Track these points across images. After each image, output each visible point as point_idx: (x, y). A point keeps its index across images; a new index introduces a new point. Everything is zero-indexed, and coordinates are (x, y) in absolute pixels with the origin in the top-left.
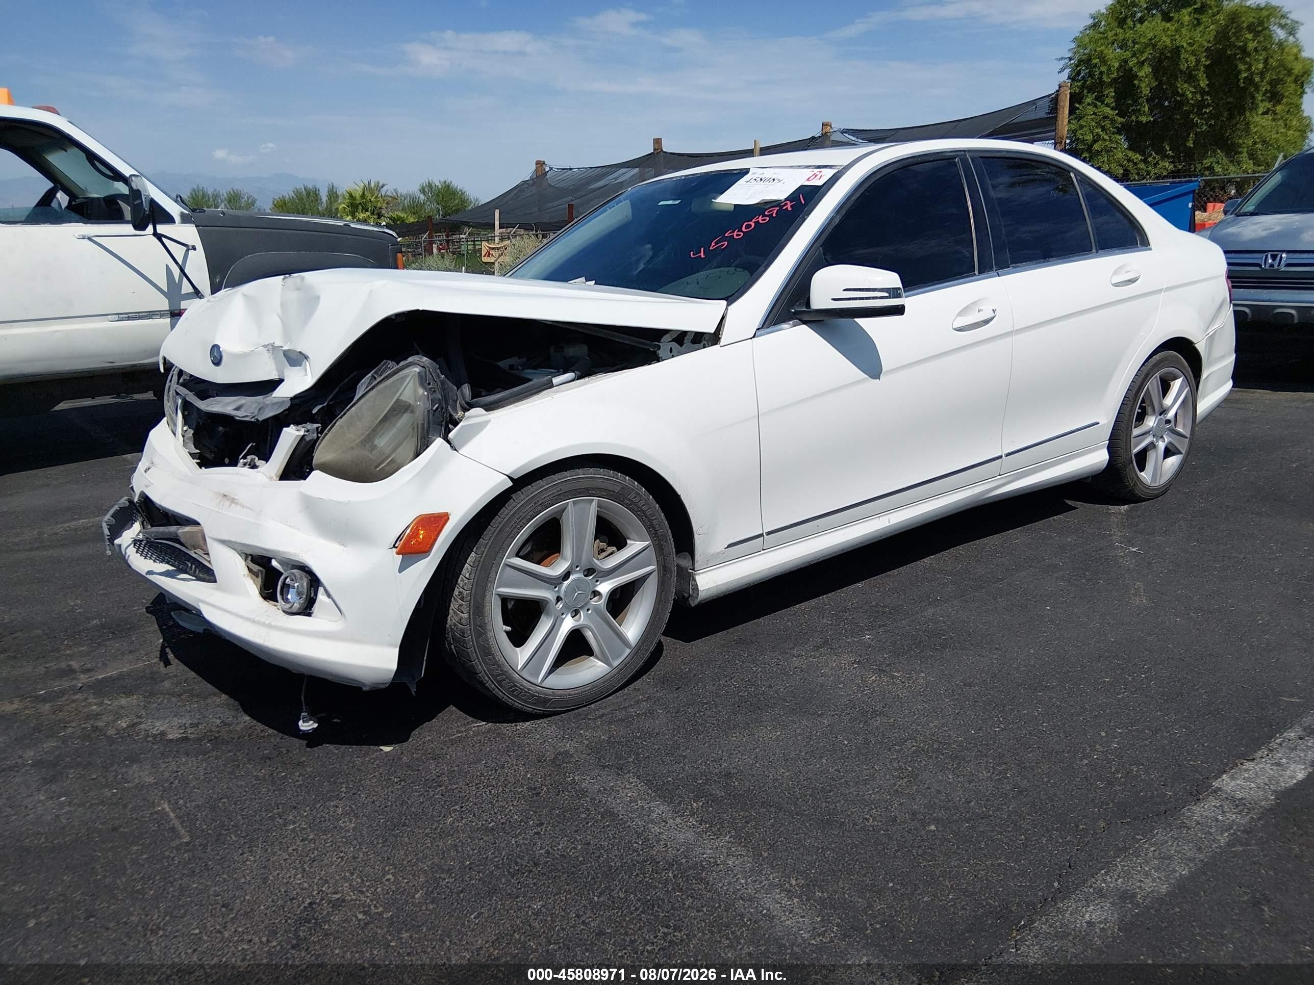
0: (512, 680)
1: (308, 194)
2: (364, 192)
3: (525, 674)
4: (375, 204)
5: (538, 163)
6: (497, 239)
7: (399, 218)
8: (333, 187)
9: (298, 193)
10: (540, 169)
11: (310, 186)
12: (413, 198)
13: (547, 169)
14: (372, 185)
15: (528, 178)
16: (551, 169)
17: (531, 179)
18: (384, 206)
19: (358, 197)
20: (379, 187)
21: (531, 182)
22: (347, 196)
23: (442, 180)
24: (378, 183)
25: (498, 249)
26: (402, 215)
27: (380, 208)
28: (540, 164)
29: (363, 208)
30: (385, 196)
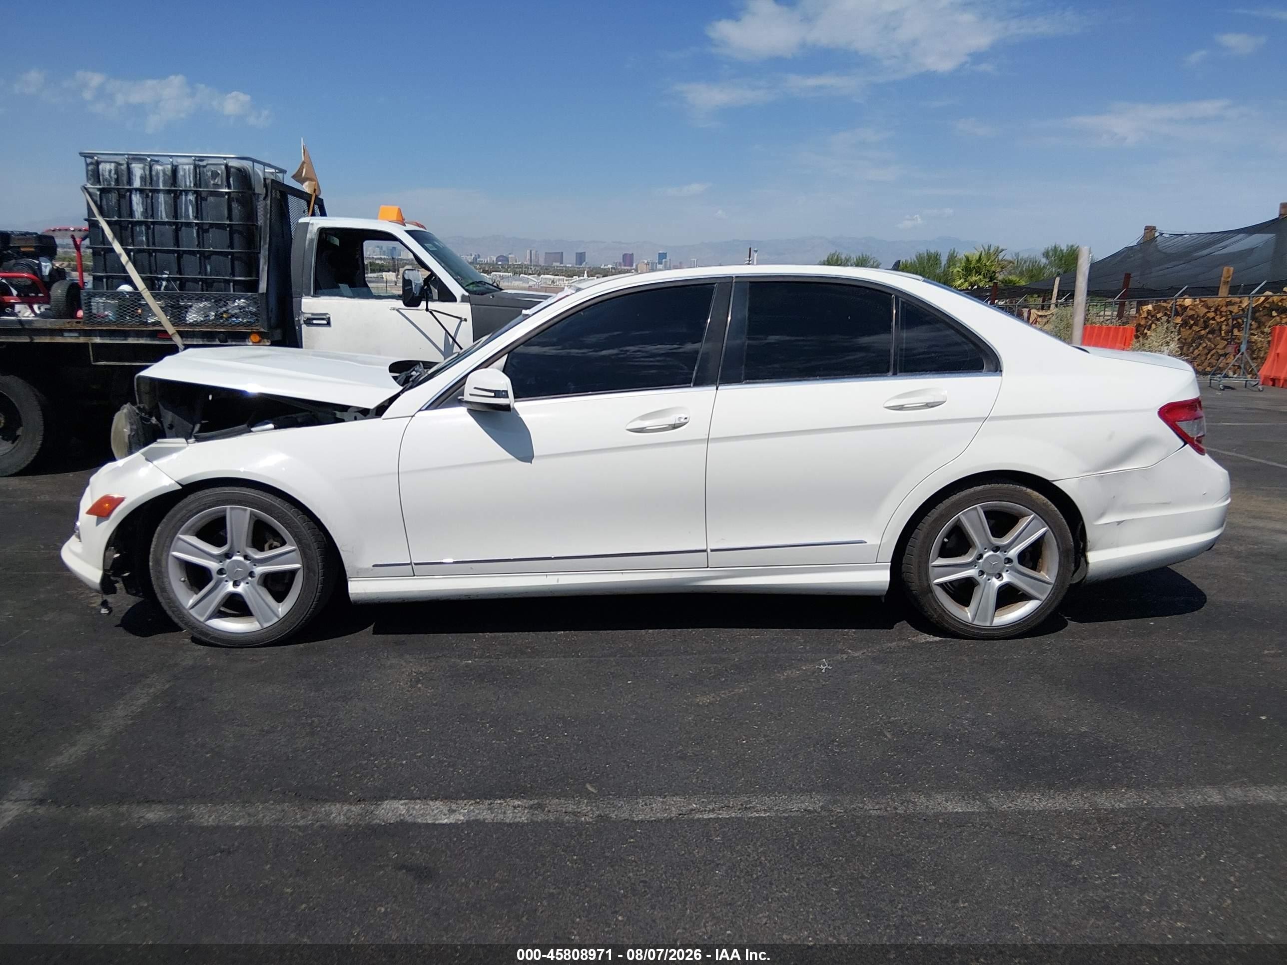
0: (181, 613)
1: (929, 259)
2: (980, 257)
3: (192, 612)
4: (988, 268)
5: (1147, 228)
6: (1052, 306)
7: (1011, 281)
8: (954, 252)
9: (920, 258)
10: (1148, 235)
11: (932, 251)
12: (1034, 262)
13: (1157, 234)
14: (991, 251)
15: (1135, 243)
16: (1161, 234)
17: (1139, 244)
18: (998, 269)
19: (974, 262)
20: (998, 251)
21: (1138, 248)
22: (965, 259)
23: (1070, 244)
24: (998, 248)
25: (1046, 316)
26: (1013, 278)
27: (994, 272)
28: (1150, 229)
29: (976, 272)
30: (1002, 260)
